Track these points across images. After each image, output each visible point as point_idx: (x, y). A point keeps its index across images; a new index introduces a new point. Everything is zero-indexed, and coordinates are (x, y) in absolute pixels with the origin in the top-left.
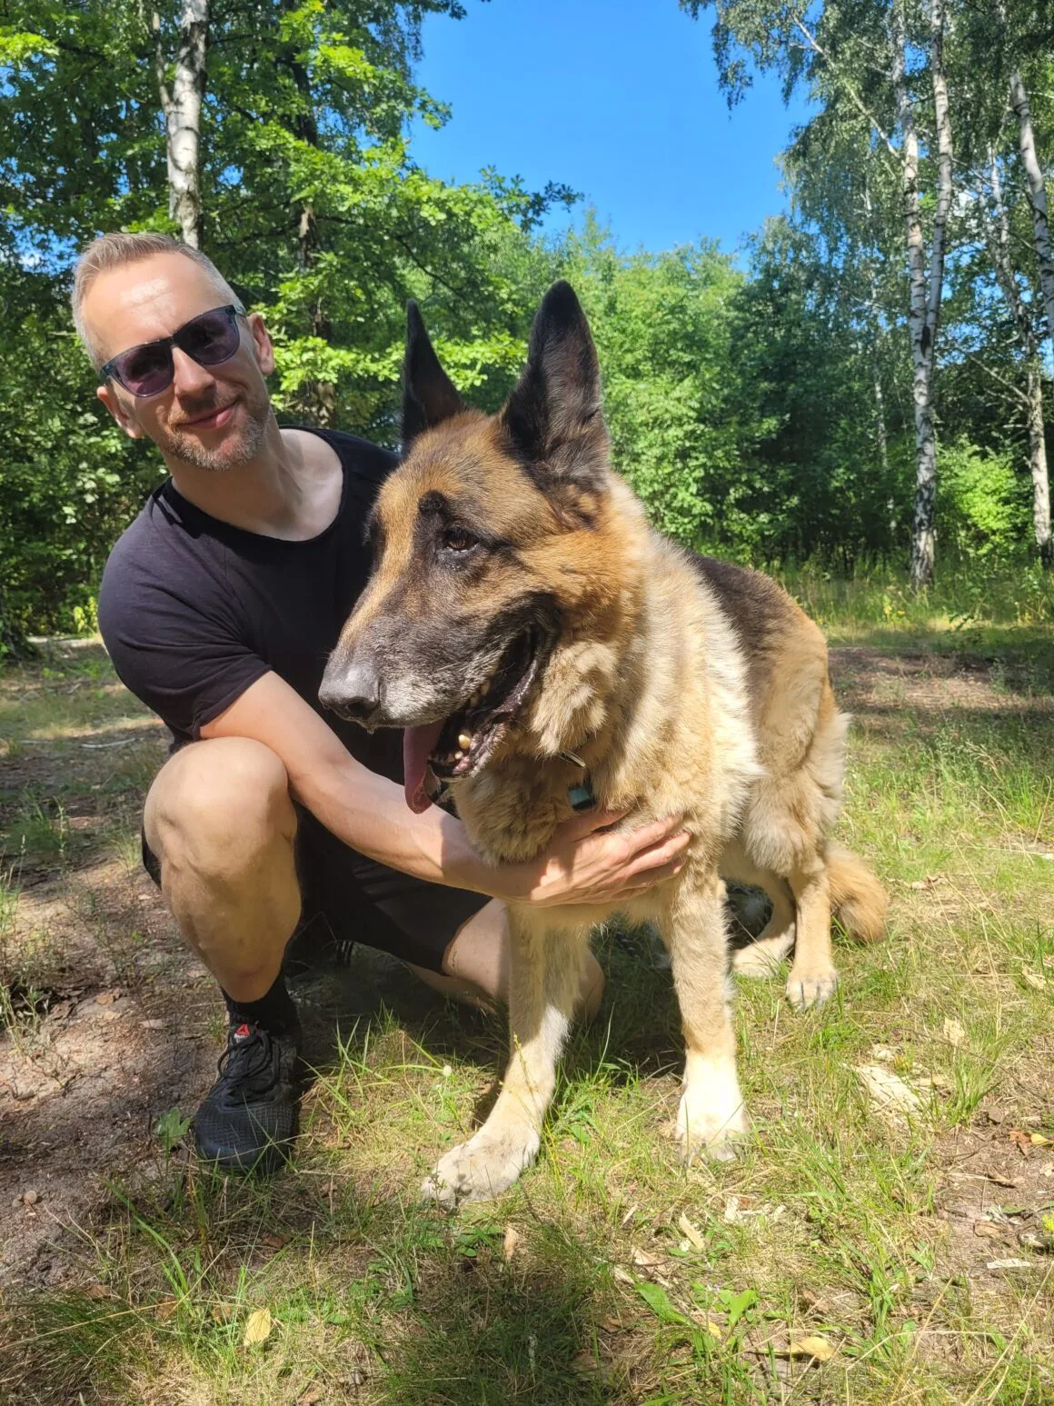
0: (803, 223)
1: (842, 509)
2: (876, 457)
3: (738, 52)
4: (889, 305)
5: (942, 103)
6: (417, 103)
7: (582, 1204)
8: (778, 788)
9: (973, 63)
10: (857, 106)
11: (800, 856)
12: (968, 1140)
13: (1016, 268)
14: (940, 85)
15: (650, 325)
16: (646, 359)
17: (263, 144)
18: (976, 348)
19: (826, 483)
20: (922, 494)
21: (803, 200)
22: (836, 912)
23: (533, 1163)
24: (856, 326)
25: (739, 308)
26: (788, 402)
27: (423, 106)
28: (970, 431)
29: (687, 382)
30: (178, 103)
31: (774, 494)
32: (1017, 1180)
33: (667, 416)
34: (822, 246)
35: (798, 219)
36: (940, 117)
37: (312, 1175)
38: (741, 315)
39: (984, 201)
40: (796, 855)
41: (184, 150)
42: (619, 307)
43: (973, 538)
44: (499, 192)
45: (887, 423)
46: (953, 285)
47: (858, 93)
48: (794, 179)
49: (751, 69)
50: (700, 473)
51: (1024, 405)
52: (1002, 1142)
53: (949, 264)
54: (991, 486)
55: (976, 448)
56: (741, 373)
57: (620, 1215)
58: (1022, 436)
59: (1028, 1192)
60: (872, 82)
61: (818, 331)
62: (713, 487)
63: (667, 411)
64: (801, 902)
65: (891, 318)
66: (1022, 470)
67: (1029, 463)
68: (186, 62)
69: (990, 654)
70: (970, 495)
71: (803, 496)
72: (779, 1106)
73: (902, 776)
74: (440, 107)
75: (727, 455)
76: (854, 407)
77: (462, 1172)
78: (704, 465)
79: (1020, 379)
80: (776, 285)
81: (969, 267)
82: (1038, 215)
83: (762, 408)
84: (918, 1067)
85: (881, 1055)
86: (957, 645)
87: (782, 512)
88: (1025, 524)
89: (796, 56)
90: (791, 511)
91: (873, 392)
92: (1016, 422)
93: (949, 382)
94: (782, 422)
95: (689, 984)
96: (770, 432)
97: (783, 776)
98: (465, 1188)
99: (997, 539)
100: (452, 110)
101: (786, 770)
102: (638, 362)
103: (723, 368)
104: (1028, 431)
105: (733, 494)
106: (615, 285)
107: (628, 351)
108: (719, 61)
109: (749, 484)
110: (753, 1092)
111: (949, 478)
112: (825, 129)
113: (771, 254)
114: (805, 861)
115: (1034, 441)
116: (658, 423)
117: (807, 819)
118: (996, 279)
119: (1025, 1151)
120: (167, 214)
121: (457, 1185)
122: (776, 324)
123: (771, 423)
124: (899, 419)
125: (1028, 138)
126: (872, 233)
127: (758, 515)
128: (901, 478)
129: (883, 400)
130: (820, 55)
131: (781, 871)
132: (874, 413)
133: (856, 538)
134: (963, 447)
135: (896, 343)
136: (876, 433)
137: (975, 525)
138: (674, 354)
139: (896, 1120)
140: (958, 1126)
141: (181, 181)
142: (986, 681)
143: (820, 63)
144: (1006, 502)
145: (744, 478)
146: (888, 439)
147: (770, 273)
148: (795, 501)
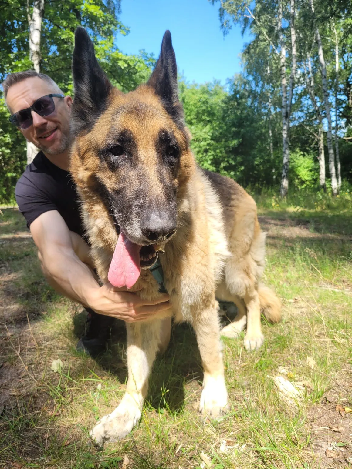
0: (247, 77)
1: (258, 171)
2: (269, 155)
3: (227, 17)
4: (274, 104)
5: (294, 38)
6: (118, 26)
7: (158, 444)
8: (239, 262)
9: (304, 26)
10: (266, 37)
11: (248, 289)
12: (320, 410)
13: (316, 95)
14: (293, 32)
15: (196, 107)
16: (194, 118)
17: (64, 37)
18: (302, 120)
19: (253, 162)
20: (284, 167)
21: (247, 68)
22: (263, 312)
23: (138, 424)
24: (264, 111)
25: (226, 103)
26: (241, 135)
27: (120, 27)
28: (300, 147)
29: (208, 127)
30: (34, 20)
31: (235, 165)
32: (341, 429)
33: (201, 138)
34: (253, 84)
35: (246, 75)
36: (293, 43)
37: (41, 429)
38: (226, 105)
39: (306, 72)
40: (247, 289)
41: (35, 37)
42: (186, 101)
43: (300, 182)
44: (146, 58)
45: (274, 144)
46: (295, 99)
47: (267, 33)
48: (245, 62)
49: (231, 23)
50: (211, 157)
51: (318, 139)
52: (333, 411)
53: (294, 92)
54: (306, 165)
55: (302, 153)
56: (226, 125)
57: (175, 449)
58: (317, 150)
59: (346, 434)
60: (271, 30)
61: (251, 112)
62: (216, 162)
63: (201, 136)
64: (249, 307)
65: (275, 109)
66: (316, 161)
67: (318, 159)
68: (37, 6)
69: (308, 220)
70: (299, 168)
71: (245, 167)
72: (242, 394)
73: (283, 260)
74: (126, 28)
75: (221, 152)
76: (262, 137)
77: (106, 429)
78: (213, 155)
79: (316, 131)
80: (238, 96)
81: (301, 93)
82: (323, 77)
83: (232, 137)
84: (297, 377)
85: (282, 372)
86: (297, 216)
87: (238, 171)
88: (317, 178)
89: (246, 20)
90: (241, 171)
91: (269, 133)
92: (315, 144)
93: (293, 131)
94: (239, 142)
95: (204, 346)
96: (235, 145)
97: (241, 257)
98: (107, 437)
99: (308, 183)
100: (130, 30)
101: (242, 255)
102: (192, 119)
103: (220, 123)
104: (318, 148)
105: (222, 165)
106: (184, 93)
107: (189, 115)
108: (221, 20)
109: (228, 162)
110: (231, 388)
111: (293, 162)
112: (255, 45)
113: (237, 85)
114: (250, 291)
115: (320, 151)
116: (198, 140)
117: (251, 275)
118: (309, 98)
119: (343, 415)
120: (28, 59)
121: (104, 435)
122: (238, 109)
123: (235, 142)
124: (277, 142)
125: (321, 52)
126: (270, 80)
127: (230, 172)
128: (277, 162)
129: (272, 136)
130: (254, 20)
131: (241, 295)
132: (269, 140)
133: (262, 181)
134: (297, 153)
135: (277, 117)
136: (269, 147)
137: (301, 178)
138: (203, 117)
139: (290, 402)
140: (315, 404)
141: (34, 47)
142: (307, 228)
143: (254, 22)
144: (311, 171)
145: (226, 160)
146: (273, 149)
147: (236, 92)
148: (243, 168)
